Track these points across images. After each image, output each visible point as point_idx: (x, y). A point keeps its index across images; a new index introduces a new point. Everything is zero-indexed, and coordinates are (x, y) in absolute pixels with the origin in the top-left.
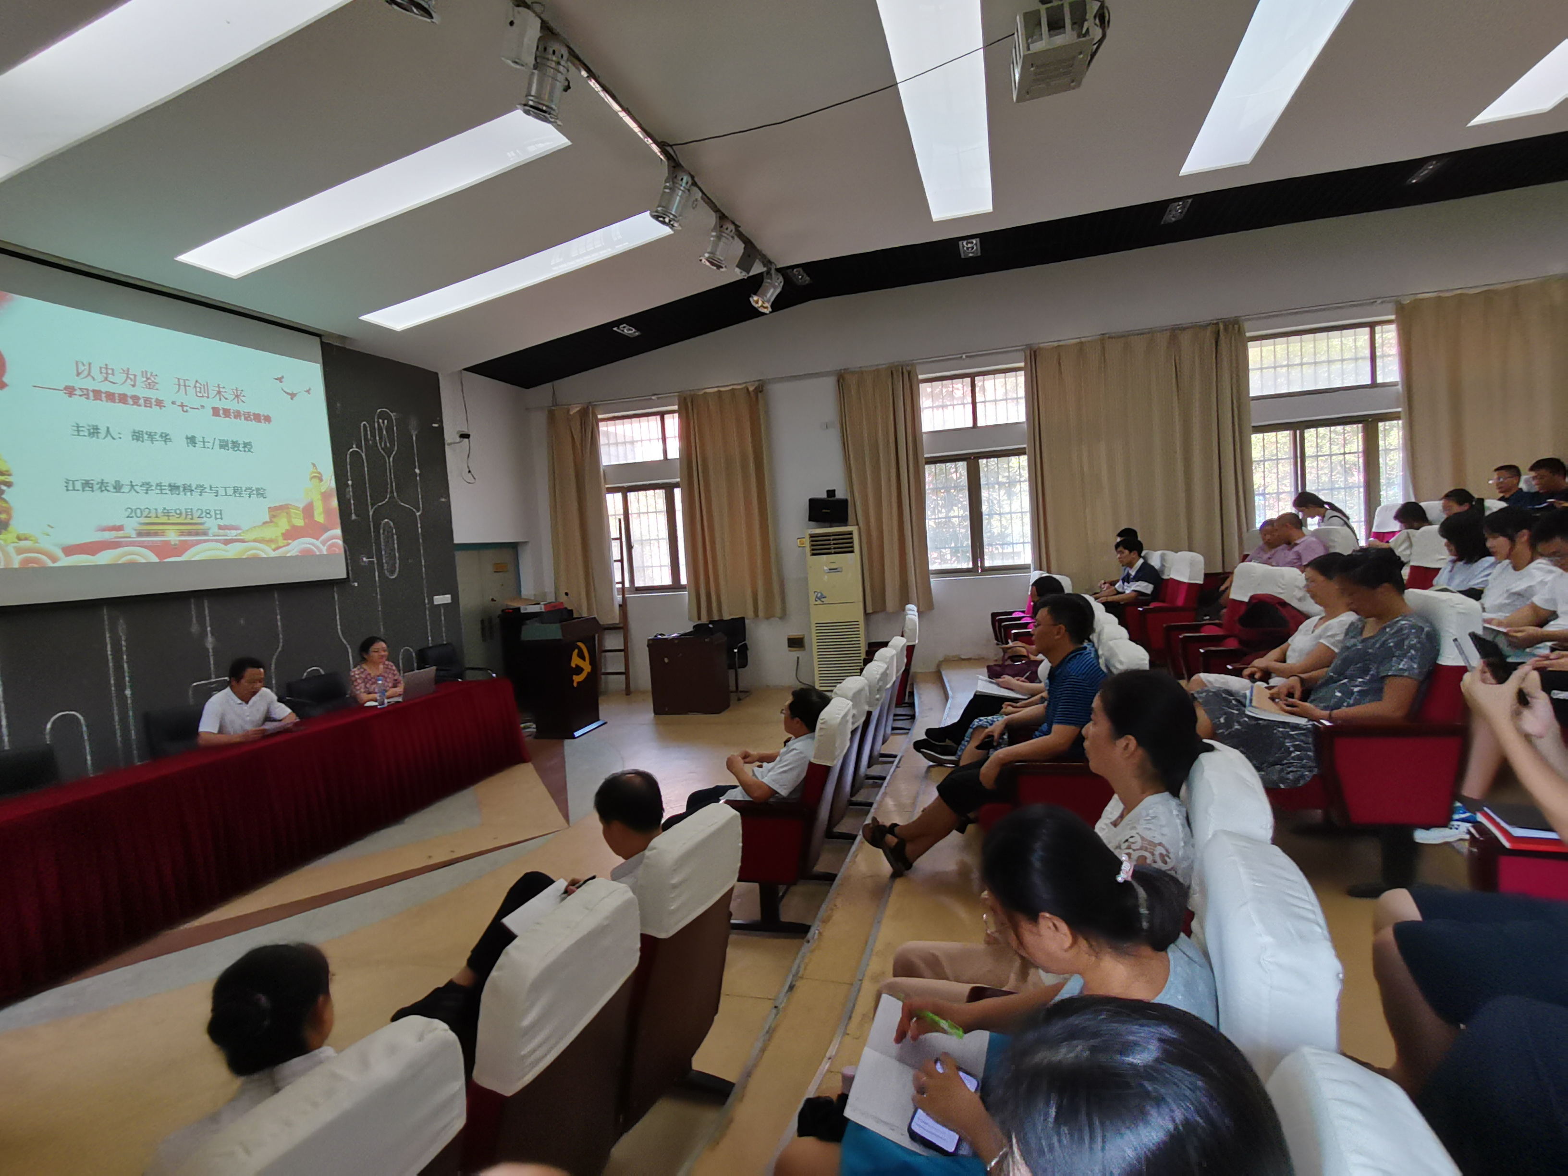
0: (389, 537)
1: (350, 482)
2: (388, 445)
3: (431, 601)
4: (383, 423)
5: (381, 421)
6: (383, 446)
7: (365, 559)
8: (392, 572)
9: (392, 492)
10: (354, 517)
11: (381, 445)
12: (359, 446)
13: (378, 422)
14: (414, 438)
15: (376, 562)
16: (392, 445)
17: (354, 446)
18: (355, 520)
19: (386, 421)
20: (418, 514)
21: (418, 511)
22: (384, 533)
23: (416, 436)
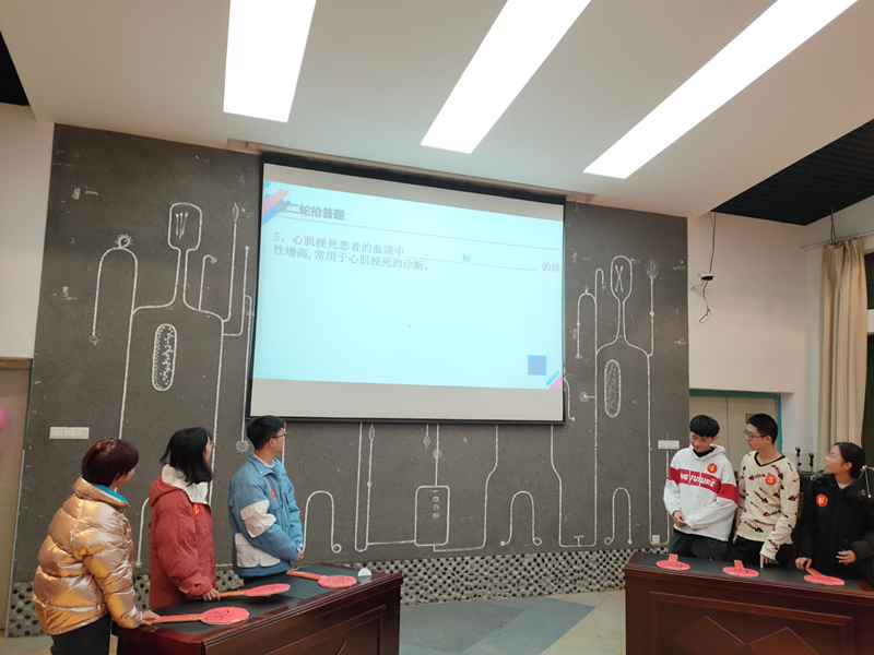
0: (613, 377)
1: (578, 324)
3: (655, 444)
4: (619, 269)
5: (616, 267)
7: (585, 396)
8: (612, 411)
9: (621, 333)
10: (578, 356)
11: (614, 288)
12: (591, 291)
14: (652, 282)
16: (627, 290)
17: (586, 291)
18: (580, 360)
20: (648, 356)
21: (648, 353)
22: (608, 372)
23: (654, 280)
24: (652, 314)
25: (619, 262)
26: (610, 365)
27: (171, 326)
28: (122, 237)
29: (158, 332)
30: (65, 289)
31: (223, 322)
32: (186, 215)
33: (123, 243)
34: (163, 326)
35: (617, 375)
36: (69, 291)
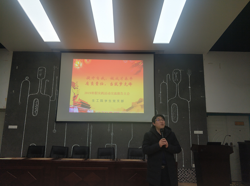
1: (161, 92)
2: (177, 80)
3: (193, 132)
6: (175, 80)
8: (175, 121)
9: (177, 94)
10: (161, 102)
12: (165, 81)
13: (174, 73)
15: (168, 117)
19: (177, 73)
21: (189, 101)
22: (172, 108)
23: (190, 76)
24: (190, 87)
25: (176, 71)
26: (173, 105)
28: (27, 77)
29: (34, 101)
30: (13, 91)
31: (50, 97)
32: (42, 70)
35: (176, 108)
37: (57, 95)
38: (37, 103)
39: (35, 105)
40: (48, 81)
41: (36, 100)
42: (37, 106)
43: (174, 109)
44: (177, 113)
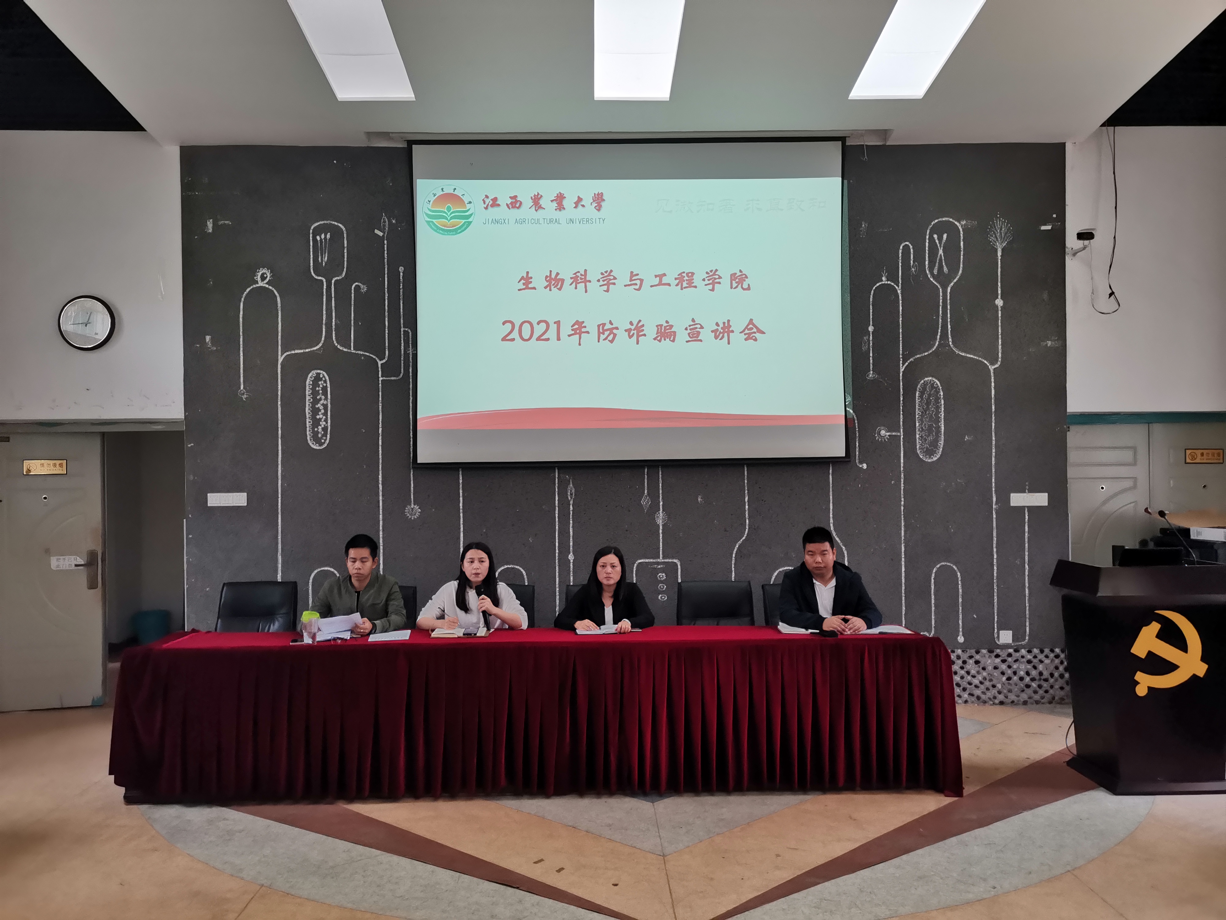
0: (930, 401)
1: (871, 329)
2: (945, 269)
3: (1004, 499)
4: (940, 239)
5: (935, 236)
6: (935, 272)
7: (883, 432)
8: (930, 452)
9: (944, 336)
10: (871, 375)
11: (931, 269)
12: (893, 277)
13: (931, 239)
14: (999, 254)
15: (902, 437)
16: (954, 270)
17: (884, 278)
18: (873, 381)
19: (945, 236)
20: (992, 368)
21: (992, 364)
22: (921, 397)
23: (1003, 250)
24: (999, 302)
25: (939, 229)
26: (925, 384)
27: (323, 373)
28: (262, 271)
29: (309, 381)
30: (208, 338)
31: (380, 363)
32: (328, 236)
33: (263, 278)
34: (313, 373)
35: (937, 399)
36: (212, 339)
37: (411, 351)
38: (325, 389)
39: (315, 401)
40: (364, 288)
41: (317, 378)
42: (325, 407)
43: (928, 403)
44: (938, 421)
